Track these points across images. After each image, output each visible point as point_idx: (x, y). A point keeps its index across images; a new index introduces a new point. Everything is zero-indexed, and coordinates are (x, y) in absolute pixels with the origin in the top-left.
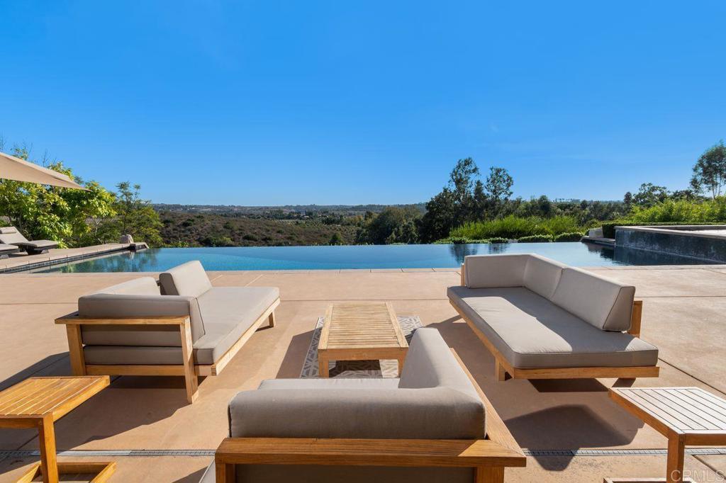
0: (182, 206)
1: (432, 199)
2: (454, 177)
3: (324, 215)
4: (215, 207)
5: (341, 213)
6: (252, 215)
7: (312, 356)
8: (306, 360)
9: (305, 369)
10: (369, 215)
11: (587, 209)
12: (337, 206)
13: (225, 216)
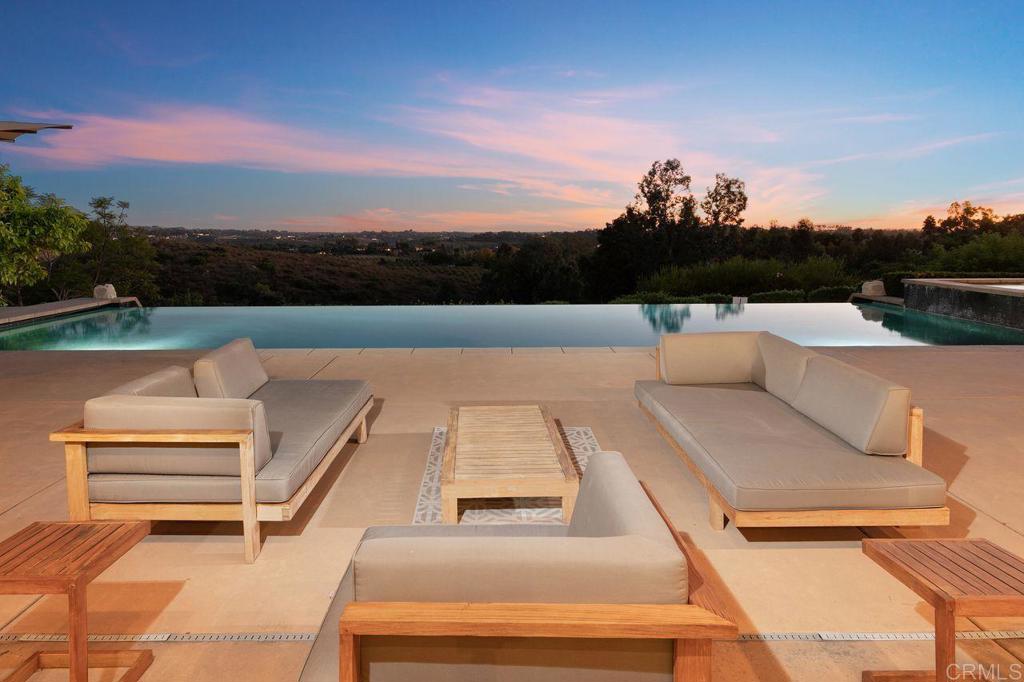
0: (187, 231)
1: (607, 224)
2: (646, 189)
3: (428, 248)
4: (244, 233)
5: (456, 245)
6: (304, 246)
7: (429, 491)
8: (420, 497)
9: (420, 510)
10: (505, 249)
11: (864, 242)
12: (449, 234)
13: (261, 248)
